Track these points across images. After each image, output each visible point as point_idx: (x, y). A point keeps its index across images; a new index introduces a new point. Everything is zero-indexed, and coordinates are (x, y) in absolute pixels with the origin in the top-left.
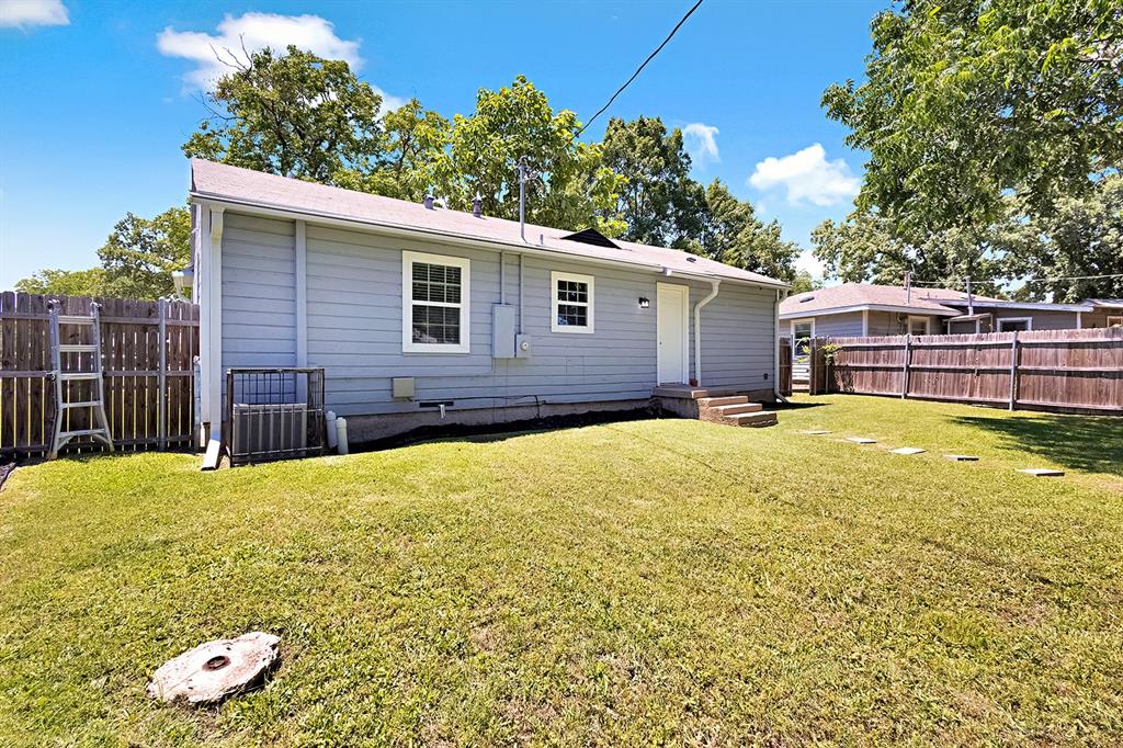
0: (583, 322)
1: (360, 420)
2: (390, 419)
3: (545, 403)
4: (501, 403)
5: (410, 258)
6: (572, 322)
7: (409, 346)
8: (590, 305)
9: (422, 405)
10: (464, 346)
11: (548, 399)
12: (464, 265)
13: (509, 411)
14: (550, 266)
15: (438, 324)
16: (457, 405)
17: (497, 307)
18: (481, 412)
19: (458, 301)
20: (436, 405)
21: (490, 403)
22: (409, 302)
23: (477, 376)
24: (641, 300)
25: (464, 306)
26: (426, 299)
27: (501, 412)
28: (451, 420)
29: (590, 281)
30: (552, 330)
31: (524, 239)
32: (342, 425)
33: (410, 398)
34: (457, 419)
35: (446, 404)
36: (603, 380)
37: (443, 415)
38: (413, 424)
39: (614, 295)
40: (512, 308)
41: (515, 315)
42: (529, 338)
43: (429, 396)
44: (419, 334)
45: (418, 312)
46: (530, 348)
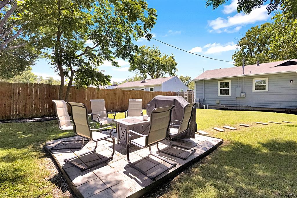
0: (265, 89)
1: (212, 106)
2: (216, 106)
3: (250, 107)
4: (238, 106)
5: (219, 82)
6: (260, 89)
7: (219, 95)
8: (267, 85)
9: (221, 105)
10: (230, 95)
11: (251, 106)
12: (230, 81)
13: (240, 108)
14: (252, 78)
15: (224, 92)
16: (228, 105)
17: (236, 88)
18: (233, 107)
19: (229, 88)
20: (223, 105)
21: (236, 106)
22: (219, 89)
23: (233, 101)
24: (291, 81)
25: (230, 89)
26: (222, 88)
28: (227, 108)
29: (267, 79)
30: (253, 91)
31: (244, 74)
32: (204, 106)
33: (219, 104)
34: (228, 108)
35: (225, 105)
36: (272, 102)
37: (224, 107)
38: (220, 108)
39: (278, 81)
40: (240, 88)
41: (241, 89)
42: (245, 93)
43: (222, 103)
44: (221, 93)
45: (221, 90)
46: (245, 95)
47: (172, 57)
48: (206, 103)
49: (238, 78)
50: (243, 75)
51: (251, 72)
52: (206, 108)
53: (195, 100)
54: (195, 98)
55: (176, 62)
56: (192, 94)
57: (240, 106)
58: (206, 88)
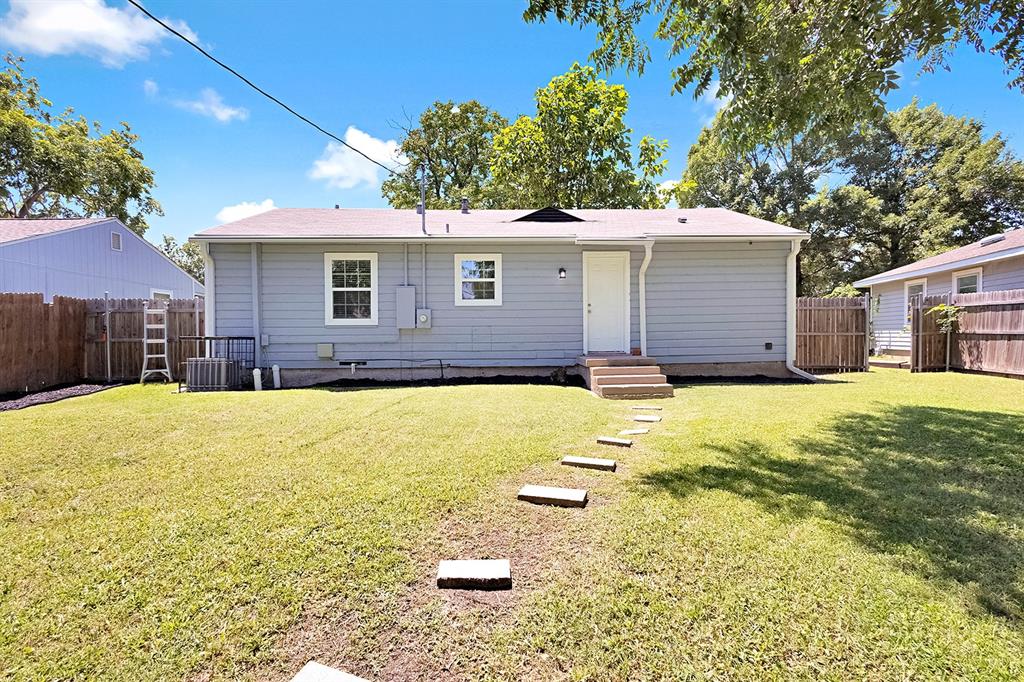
0: (491, 296)
1: (298, 372)
2: (318, 372)
3: (449, 366)
4: (408, 364)
5: (330, 259)
6: (479, 296)
7: (330, 319)
8: (498, 280)
9: (341, 363)
10: (374, 320)
11: (452, 364)
12: (372, 258)
13: (416, 371)
14: (454, 250)
15: (353, 305)
16: (369, 365)
17: (400, 290)
18: (389, 371)
19: (369, 286)
20: (349, 363)
21: (397, 364)
22: (330, 290)
23: (386, 343)
24: (561, 270)
25: (374, 289)
26: (343, 286)
27: (408, 371)
28: (363, 375)
29: (497, 258)
30: (456, 304)
31: (424, 231)
32: (257, 373)
33: (331, 358)
34: (370, 375)
35: (358, 363)
36: (514, 347)
37: (352, 373)
38: (335, 377)
39: (527, 269)
40: (413, 288)
41: (416, 294)
42: (429, 311)
43: (344, 357)
44: (338, 312)
45: (337, 296)
46: (429, 321)
47: (126, 140)
48: (271, 356)
49: (403, 244)
50: (422, 235)
51: (448, 226)
52: (268, 385)
53: (208, 341)
54: (209, 332)
55: (146, 165)
56: (192, 314)
57: (415, 365)
58: (265, 282)
